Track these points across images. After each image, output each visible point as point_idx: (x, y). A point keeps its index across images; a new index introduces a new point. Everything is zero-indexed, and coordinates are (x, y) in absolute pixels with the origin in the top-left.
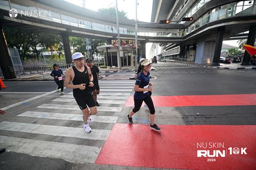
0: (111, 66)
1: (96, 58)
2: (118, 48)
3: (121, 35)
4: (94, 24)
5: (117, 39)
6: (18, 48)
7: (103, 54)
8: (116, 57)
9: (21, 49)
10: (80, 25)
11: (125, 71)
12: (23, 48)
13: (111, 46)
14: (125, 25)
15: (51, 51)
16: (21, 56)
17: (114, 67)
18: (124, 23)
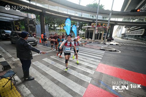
0: (88, 38)
1: (80, 32)
2: (95, 28)
3: (98, 20)
4: (83, 14)
5: (95, 22)
6: (48, 25)
7: (85, 31)
8: (92, 33)
9: (49, 25)
10: (76, 14)
11: (96, 43)
12: (50, 25)
13: (91, 26)
14: (102, 13)
15: (60, 27)
16: (49, 29)
17: (90, 39)
18: (101, 13)
